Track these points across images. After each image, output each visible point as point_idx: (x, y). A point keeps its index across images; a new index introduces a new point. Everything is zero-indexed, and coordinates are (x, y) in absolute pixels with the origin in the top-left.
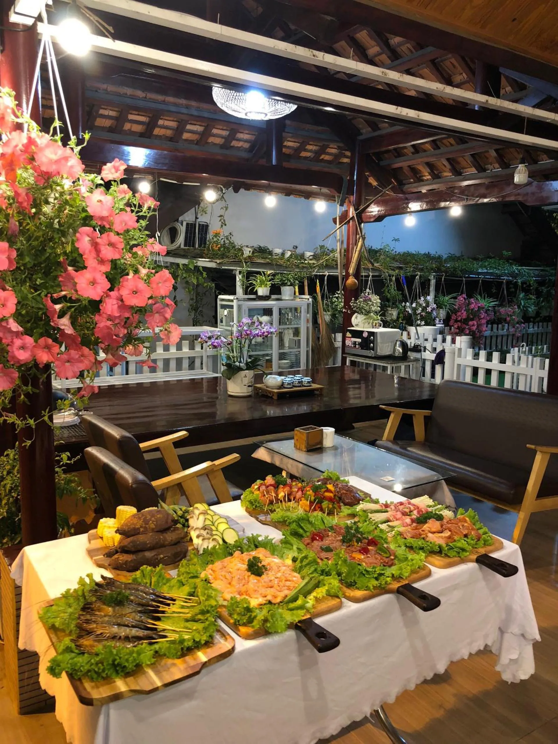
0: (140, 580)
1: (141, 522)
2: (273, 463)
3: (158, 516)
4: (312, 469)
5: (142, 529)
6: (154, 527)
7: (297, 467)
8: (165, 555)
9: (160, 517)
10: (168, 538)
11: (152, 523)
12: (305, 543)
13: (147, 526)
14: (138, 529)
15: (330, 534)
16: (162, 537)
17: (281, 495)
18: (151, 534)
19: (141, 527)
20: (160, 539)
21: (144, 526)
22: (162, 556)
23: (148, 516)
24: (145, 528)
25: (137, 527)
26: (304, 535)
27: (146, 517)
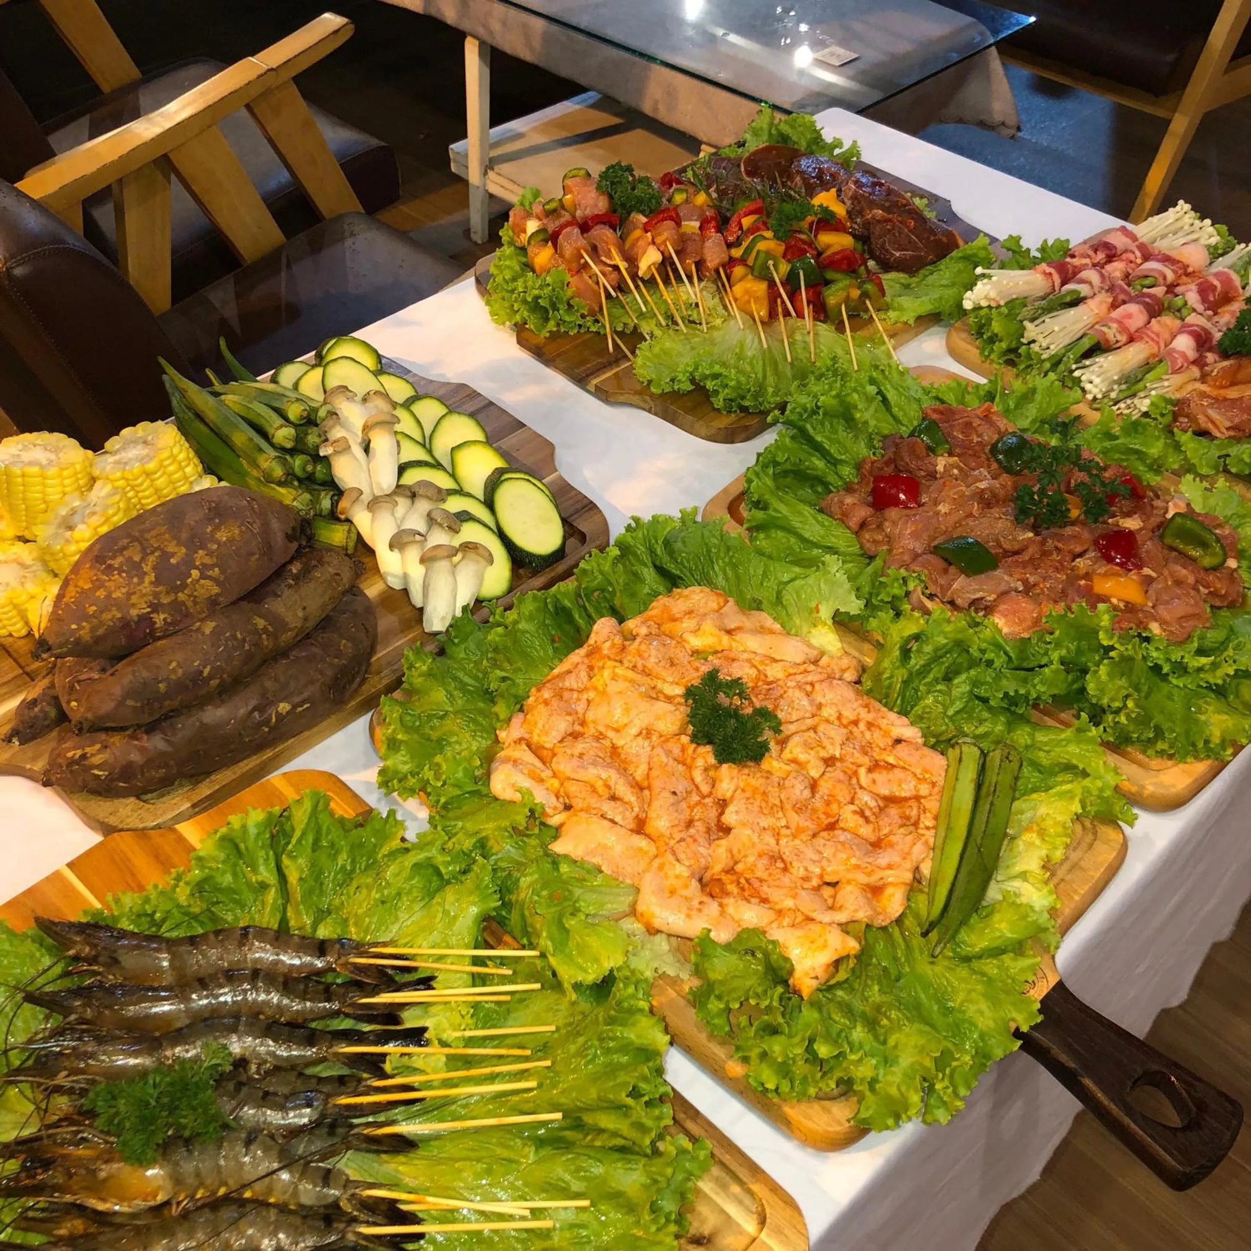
0: (227, 880)
1: (147, 586)
2: (433, 12)
3: (222, 536)
4: (581, 37)
5: (160, 619)
6: (216, 590)
7: (525, 28)
8: (297, 700)
9: (231, 541)
10: (289, 617)
11: (203, 576)
12: (854, 522)
13: (181, 596)
14: (146, 620)
15: (940, 468)
16: (261, 623)
17: (649, 259)
18: (209, 627)
19: (155, 607)
20: (256, 632)
21: (165, 600)
22: (284, 707)
23: (171, 548)
24: (176, 605)
25: (134, 612)
26: (831, 478)
27: (166, 556)
